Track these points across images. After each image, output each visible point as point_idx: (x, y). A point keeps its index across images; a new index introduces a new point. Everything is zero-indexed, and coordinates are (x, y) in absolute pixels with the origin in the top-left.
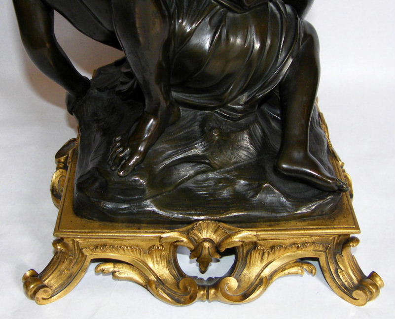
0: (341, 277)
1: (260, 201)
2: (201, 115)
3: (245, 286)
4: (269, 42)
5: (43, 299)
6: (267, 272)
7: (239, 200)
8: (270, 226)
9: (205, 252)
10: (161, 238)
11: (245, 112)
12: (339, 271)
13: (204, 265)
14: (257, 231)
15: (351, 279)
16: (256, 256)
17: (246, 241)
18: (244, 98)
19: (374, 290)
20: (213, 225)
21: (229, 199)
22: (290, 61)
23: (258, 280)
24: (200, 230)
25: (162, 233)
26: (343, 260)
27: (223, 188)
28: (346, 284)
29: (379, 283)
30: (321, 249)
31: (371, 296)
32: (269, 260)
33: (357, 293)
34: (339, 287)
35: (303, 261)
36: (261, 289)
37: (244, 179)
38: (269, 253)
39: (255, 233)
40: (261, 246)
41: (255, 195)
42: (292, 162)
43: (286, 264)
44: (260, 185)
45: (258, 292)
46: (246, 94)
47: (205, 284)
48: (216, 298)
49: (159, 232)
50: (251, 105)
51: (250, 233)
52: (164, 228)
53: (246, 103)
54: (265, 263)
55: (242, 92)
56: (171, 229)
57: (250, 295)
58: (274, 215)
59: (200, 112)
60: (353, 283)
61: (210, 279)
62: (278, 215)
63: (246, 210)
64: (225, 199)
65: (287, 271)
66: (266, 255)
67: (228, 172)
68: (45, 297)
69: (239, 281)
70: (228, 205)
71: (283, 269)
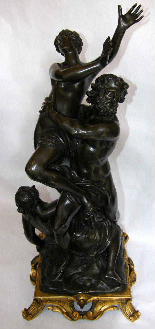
0: (127, 311)
1: (99, 287)
2: (81, 258)
3: (95, 314)
4: (103, 236)
5: (29, 319)
6: (102, 309)
7: (93, 287)
8: (102, 295)
9: (82, 303)
10: (67, 299)
11: (95, 258)
12: (126, 309)
13: (82, 307)
14: (98, 297)
15: (130, 313)
16: (99, 304)
17: (94, 300)
18: (95, 253)
19: (137, 317)
20: (84, 295)
21: (89, 286)
22: (110, 242)
23: (99, 313)
24: (80, 296)
25: (68, 297)
26: (127, 306)
27: (88, 282)
28: (128, 314)
29: (139, 314)
30: (120, 302)
31: (136, 319)
32: (103, 305)
33: (131, 318)
34: (126, 315)
35: (113, 306)
36: (99, 316)
37: (94, 279)
38: (103, 303)
39: (97, 298)
40: (100, 301)
41: (98, 285)
42: (109, 275)
43: (109, 307)
44: (99, 282)
45: (98, 317)
46: (96, 251)
47: (82, 313)
48: (85, 318)
49: (67, 297)
50: (97, 255)
51: (96, 297)
52: (69, 296)
53: (96, 255)
54: (102, 306)
55: (94, 251)
56: (71, 296)
57: (96, 318)
58: (103, 292)
59: (81, 257)
60: (131, 314)
61: (84, 312)
62: (105, 292)
63: (95, 290)
64: (88, 286)
65: (108, 309)
66: (102, 304)
67: (90, 277)
68: (29, 318)
69: (93, 313)
70: (89, 288)
71: (107, 308)
